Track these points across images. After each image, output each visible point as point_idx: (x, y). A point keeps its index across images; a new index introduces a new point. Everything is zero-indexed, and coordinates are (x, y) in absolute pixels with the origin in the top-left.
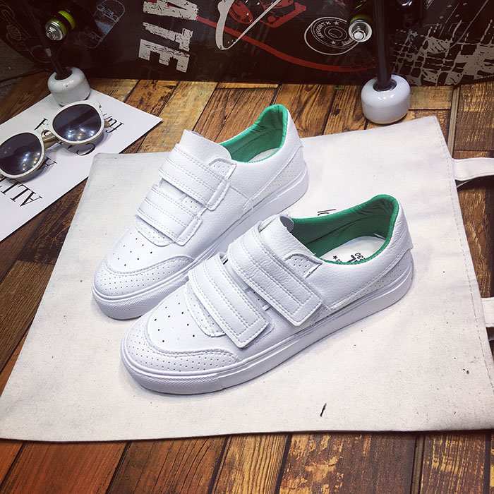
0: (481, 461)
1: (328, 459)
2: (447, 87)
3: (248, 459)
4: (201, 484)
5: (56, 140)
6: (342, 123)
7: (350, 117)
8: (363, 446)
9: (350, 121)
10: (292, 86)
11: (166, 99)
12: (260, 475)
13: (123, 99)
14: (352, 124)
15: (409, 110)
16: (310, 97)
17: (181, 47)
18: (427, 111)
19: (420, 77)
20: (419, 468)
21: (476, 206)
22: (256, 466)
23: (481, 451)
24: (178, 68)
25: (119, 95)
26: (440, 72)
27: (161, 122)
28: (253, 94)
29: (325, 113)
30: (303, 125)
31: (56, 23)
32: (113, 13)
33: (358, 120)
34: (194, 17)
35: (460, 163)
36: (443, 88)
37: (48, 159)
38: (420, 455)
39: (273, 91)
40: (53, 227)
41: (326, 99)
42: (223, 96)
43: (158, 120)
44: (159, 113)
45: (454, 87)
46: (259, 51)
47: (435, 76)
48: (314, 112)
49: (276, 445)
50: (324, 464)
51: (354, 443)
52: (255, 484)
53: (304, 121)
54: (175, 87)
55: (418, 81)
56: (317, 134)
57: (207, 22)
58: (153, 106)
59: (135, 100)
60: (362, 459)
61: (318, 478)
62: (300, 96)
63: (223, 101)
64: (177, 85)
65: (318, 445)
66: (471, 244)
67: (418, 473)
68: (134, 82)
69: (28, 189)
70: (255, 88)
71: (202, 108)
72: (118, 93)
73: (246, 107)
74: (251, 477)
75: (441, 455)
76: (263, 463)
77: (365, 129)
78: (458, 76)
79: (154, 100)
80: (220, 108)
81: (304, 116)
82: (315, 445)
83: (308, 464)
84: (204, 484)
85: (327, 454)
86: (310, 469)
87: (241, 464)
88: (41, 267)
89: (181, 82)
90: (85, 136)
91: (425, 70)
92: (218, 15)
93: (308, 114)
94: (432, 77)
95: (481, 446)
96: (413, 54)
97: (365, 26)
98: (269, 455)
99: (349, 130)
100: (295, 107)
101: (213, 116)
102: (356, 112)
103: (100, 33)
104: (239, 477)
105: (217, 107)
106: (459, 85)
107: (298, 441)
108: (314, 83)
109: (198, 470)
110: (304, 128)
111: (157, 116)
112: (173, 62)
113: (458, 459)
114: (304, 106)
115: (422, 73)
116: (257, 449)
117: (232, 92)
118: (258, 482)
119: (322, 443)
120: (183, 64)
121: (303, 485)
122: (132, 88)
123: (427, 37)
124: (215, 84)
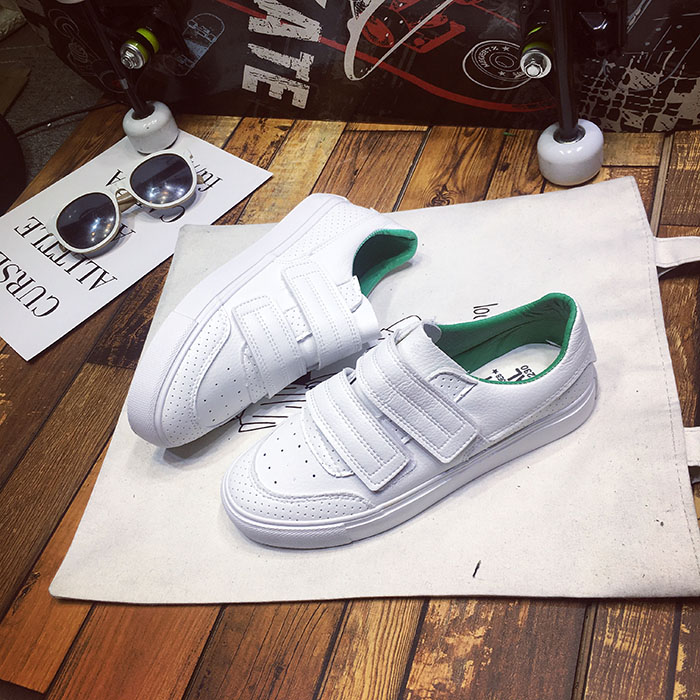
0: (667, 639)
1: (473, 629)
2: (656, 135)
3: (374, 626)
4: (315, 655)
5: (134, 201)
6: (511, 183)
7: (523, 174)
8: (518, 615)
9: (523, 180)
10: (446, 129)
11: (277, 145)
12: (389, 646)
13: (221, 144)
14: (525, 185)
15: (603, 166)
16: (470, 145)
17: (298, 76)
18: (626, 169)
19: (619, 120)
20: (588, 645)
21: (684, 303)
22: (383, 634)
23: (668, 626)
24: (295, 103)
25: (216, 139)
26: (646, 114)
27: (271, 178)
28: (394, 140)
29: (490, 167)
30: (459, 184)
31: (134, 47)
32: (208, 31)
33: (533, 180)
34: (316, 37)
35: (665, 243)
36: (649, 136)
37: (124, 226)
38: (590, 628)
39: (421, 136)
40: (130, 319)
41: (491, 148)
42: (353, 142)
43: (267, 174)
44: (269, 164)
45: (666, 134)
46: (401, 83)
47: (640, 119)
48: (473, 167)
49: (409, 610)
50: (469, 635)
51: (507, 610)
52: (381, 656)
53: (460, 180)
54: (291, 128)
55: (616, 125)
56: (476, 199)
57: (333, 44)
58: (260, 155)
59: (237, 145)
60: (516, 631)
61: (461, 652)
62: (456, 145)
63: (353, 149)
64: (293, 125)
65: (463, 611)
66: (674, 354)
67: (587, 651)
68: (236, 120)
69: (98, 267)
70: (396, 131)
71: (326, 158)
72: (214, 136)
73: (383, 159)
74: (377, 648)
75: (616, 629)
76: (392, 632)
77: (542, 192)
78: (671, 119)
79: (262, 147)
80: (349, 160)
81: (460, 173)
82: (458, 612)
83: (448, 634)
84: (319, 655)
85: (473, 622)
86: (451, 641)
87: (365, 632)
88: (116, 373)
89: (298, 121)
90: (172, 197)
91: (627, 111)
92: (347, 35)
93: (465, 170)
94: (636, 121)
95: (669, 619)
96: (610, 90)
97: (543, 57)
98: (400, 622)
99: (520, 194)
100: (449, 158)
101: (339, 170)
102: (531, 167)
103: (192, 57)
104: (362, 648)
105: (345, 158)
106: (672, 132)
107: (437, 605)
108: (476, 125)
109: (312, 637)
110: (460, 189)
111: (266, 168)
112: (288, 95)
113: (638, 635)
114: (462, 158)
115: (622, 115)
116: (385, 613)
117: (365, 136)
118: (386, 655)
119: (467, 608)
120: (301, 97)
121: (442, 661)
122: (232, 129)
123: (628, 69)
124: (343, 124)
